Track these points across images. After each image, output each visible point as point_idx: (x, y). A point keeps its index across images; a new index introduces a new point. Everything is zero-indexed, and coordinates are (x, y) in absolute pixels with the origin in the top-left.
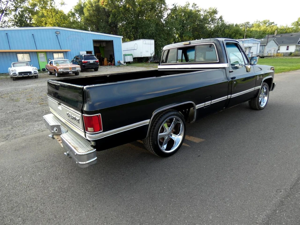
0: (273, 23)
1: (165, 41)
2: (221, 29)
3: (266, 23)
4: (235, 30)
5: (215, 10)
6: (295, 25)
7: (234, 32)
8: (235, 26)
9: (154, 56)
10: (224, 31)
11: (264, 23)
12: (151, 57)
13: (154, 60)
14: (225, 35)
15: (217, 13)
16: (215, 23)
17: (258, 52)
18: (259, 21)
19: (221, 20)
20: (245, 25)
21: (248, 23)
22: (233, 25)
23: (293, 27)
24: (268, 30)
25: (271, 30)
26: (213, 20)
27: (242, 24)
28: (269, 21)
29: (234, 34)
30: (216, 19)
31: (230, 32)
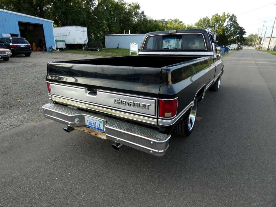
0: (182, 22)
1: (97, 29)
2: (144, 23)
3: (176, 22)
4: (155, 25)
5: (138, 5)
6: (197, 26)
7: (155, 27)
8: (155, 21)
9: (87, 43)
10: (146, 25)
11: (175, 21)
12: (85, 45)
13: (89, 47)
14: (147, 29)
15: (139, 9)
16: (138, 17)
17: (175, 45)
18: (172, 20)
19: (143, 15)
20: (162, 21)
21: (164, 20)
22: (153, 21)
23: (195, 26)
24: (179, 28)
25: (181, 28)
26: (136, 14)
27: (160, 20)
28: (179, 20)
29: (155, 28)
30: (139, 14)
31: (151, 26)
